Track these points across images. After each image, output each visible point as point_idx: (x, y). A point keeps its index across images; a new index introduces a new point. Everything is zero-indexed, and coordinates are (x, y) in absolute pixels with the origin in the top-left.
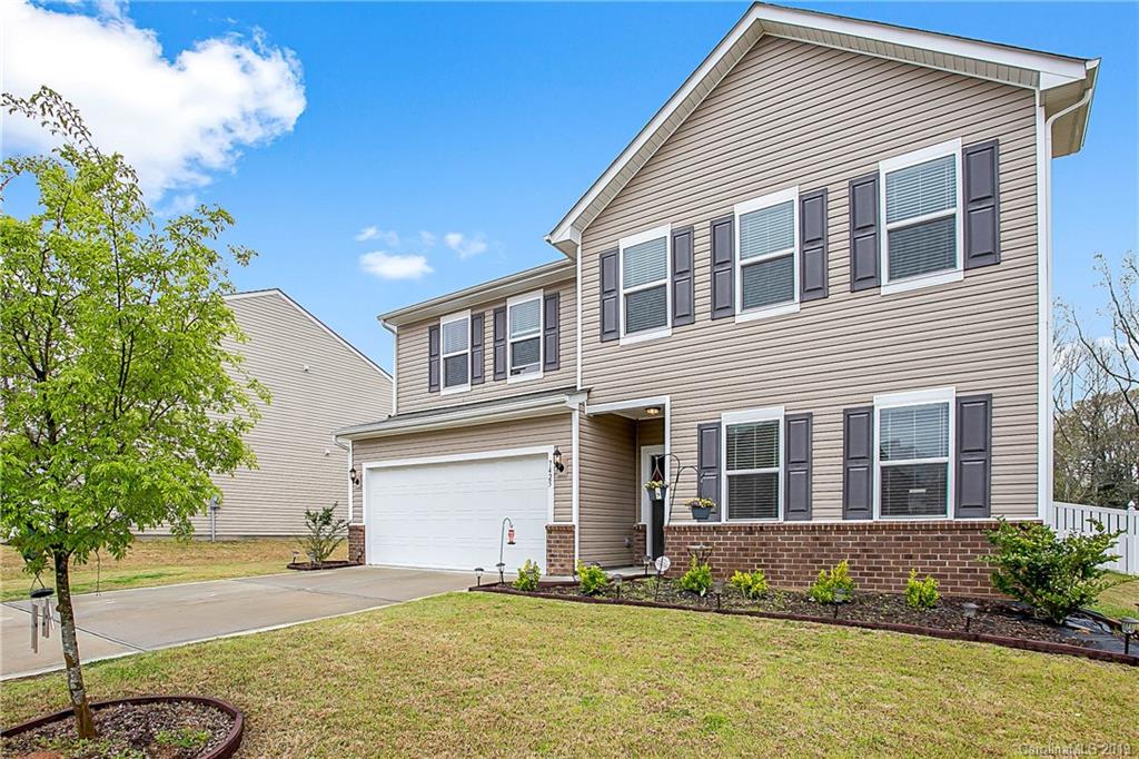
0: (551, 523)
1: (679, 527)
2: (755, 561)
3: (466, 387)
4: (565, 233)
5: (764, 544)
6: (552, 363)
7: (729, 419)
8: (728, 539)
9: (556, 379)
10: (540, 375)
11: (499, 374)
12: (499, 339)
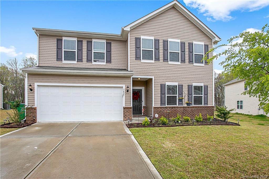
0: (124, 106)
1: (158, 107)
2: (173, 114)
3: (75, 62)
4: (128, 29)
5: (175, 111)
6: (109, 61)
7: (167, 84)
8: (168, 110)
9: (110, 66)
10: (105, 63)
11: (89, 60)
12: (89, 50)
